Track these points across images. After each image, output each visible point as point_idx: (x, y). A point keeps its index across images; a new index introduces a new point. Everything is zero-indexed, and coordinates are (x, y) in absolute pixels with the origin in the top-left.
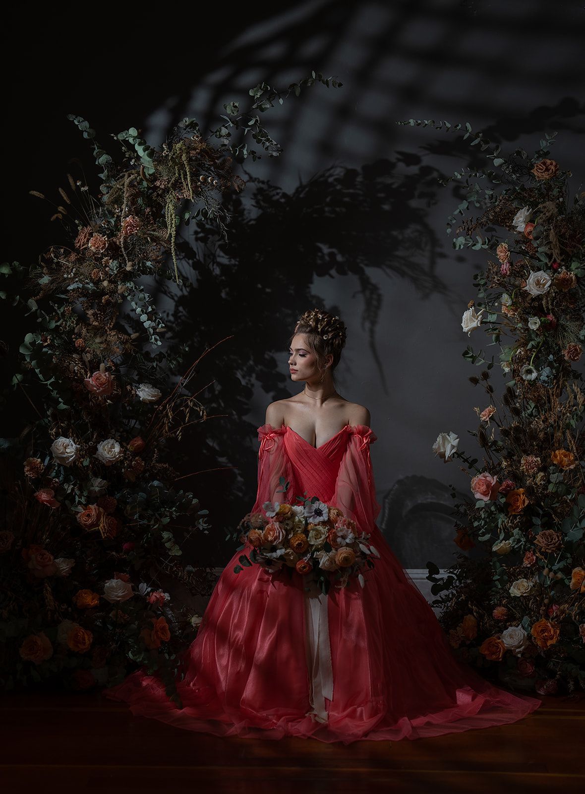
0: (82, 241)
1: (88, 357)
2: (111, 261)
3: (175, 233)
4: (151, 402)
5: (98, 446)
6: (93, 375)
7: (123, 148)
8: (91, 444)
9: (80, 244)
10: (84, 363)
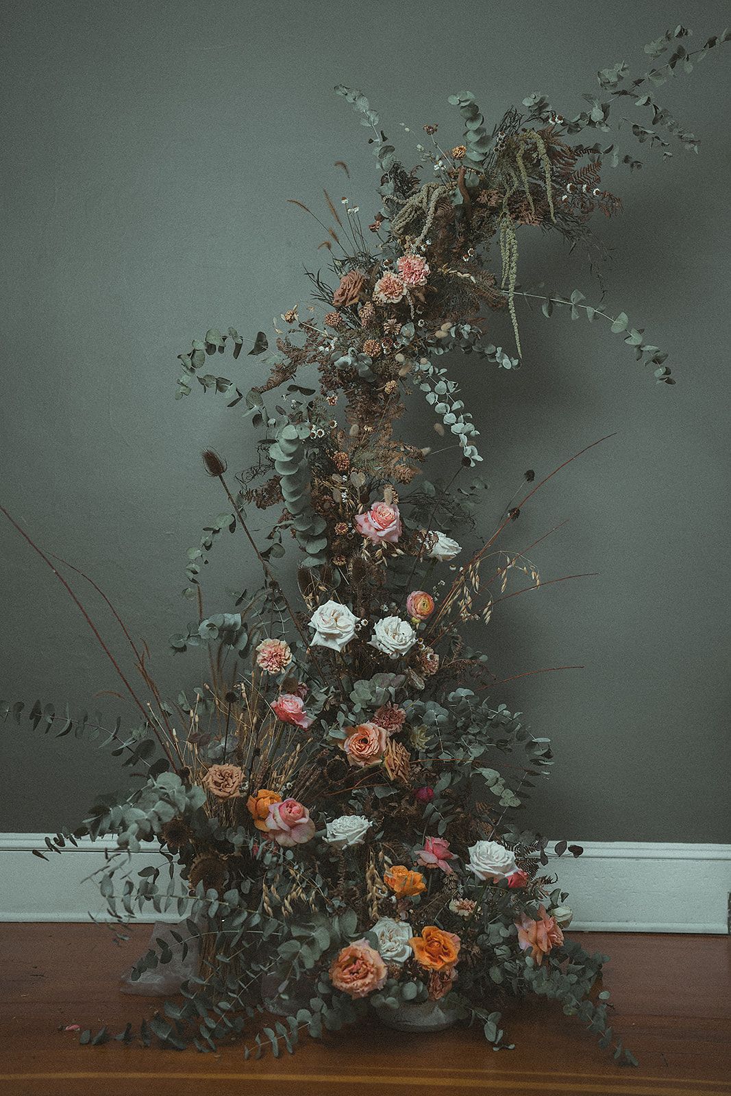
0: (350, 294)
1: (360, 480)
2: (400, 324)
3: (515, 276)
4: (447, 561)
5: (376, 627)
6: (372, 508)
7: (419, 146)
8: (365, 622)
9: (347, 298)
10: (352, 488)
